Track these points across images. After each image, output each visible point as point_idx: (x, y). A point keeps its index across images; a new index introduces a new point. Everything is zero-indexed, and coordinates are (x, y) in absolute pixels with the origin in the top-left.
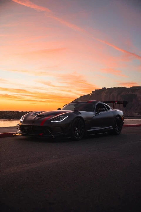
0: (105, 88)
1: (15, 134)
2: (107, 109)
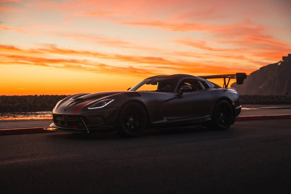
1: (47, 128)
2: (204, 88)
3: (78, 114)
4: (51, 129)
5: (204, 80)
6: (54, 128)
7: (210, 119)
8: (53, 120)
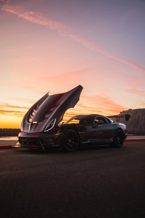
0: (131, 109)
1: (14, 146)
2: (108, 123)
3: (36, 136)
4: (17, 146)
5: (108, 118)
6: (19, 146)
7: (112, 141)
8: (19, 140)
